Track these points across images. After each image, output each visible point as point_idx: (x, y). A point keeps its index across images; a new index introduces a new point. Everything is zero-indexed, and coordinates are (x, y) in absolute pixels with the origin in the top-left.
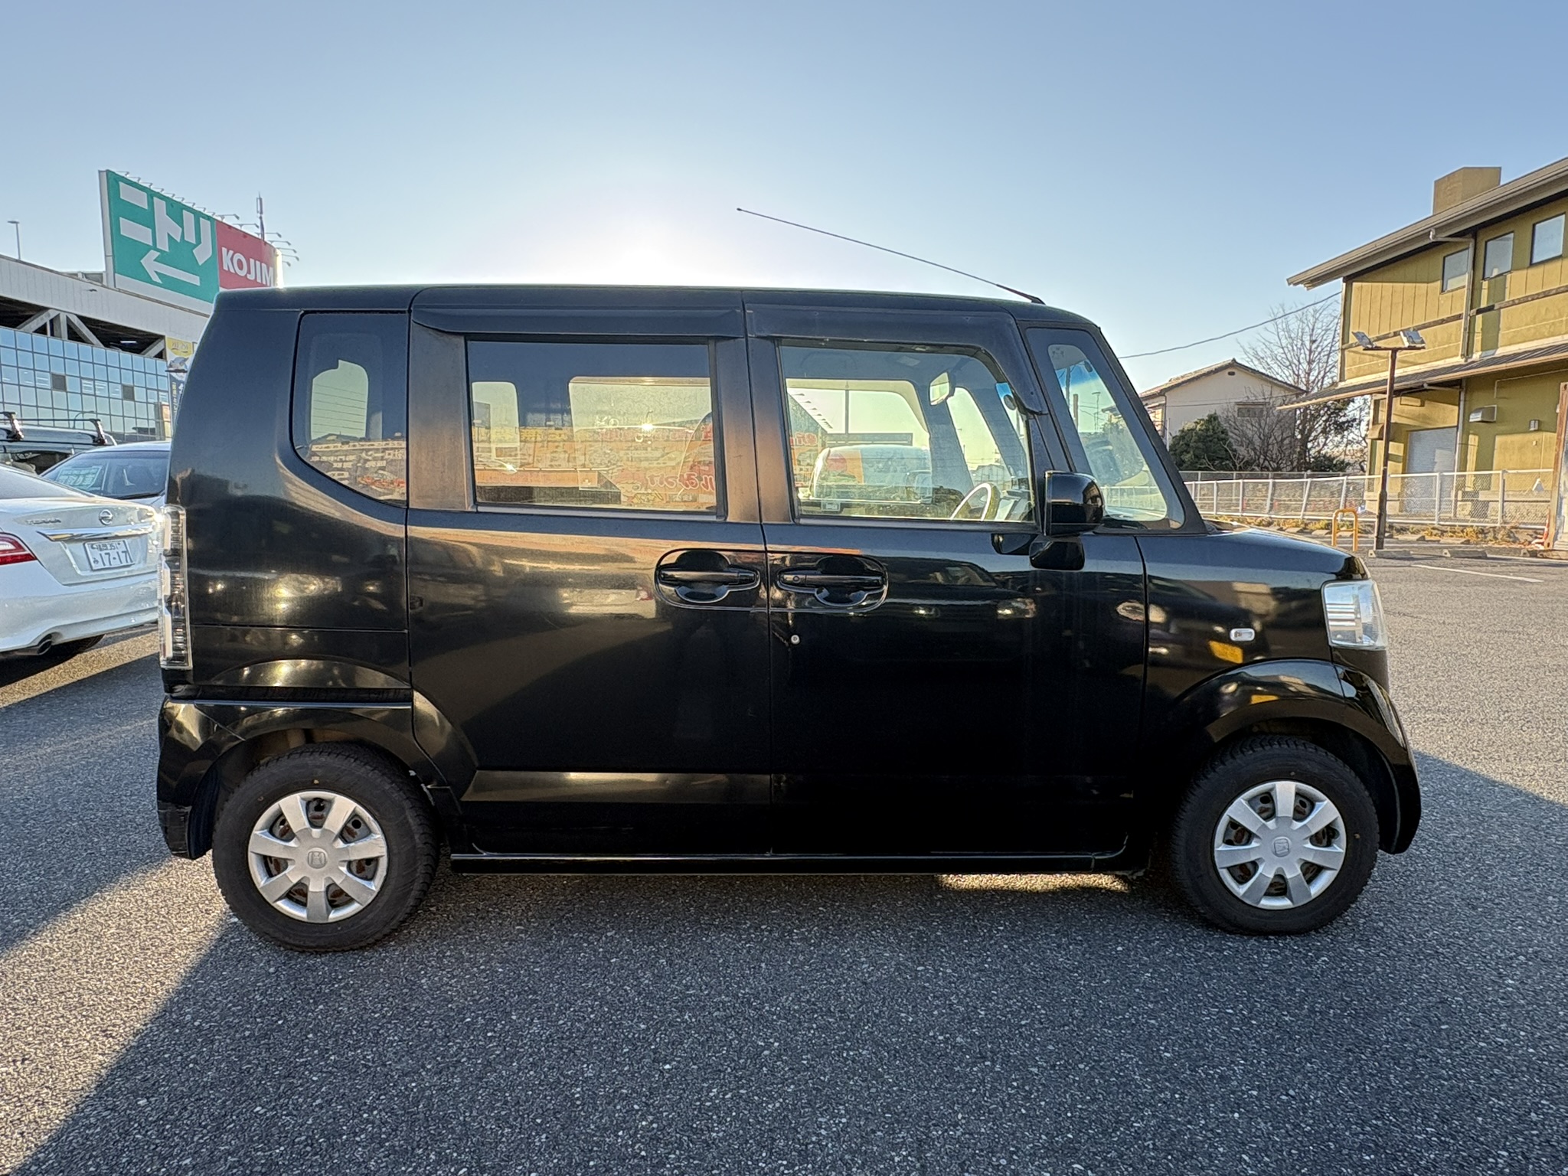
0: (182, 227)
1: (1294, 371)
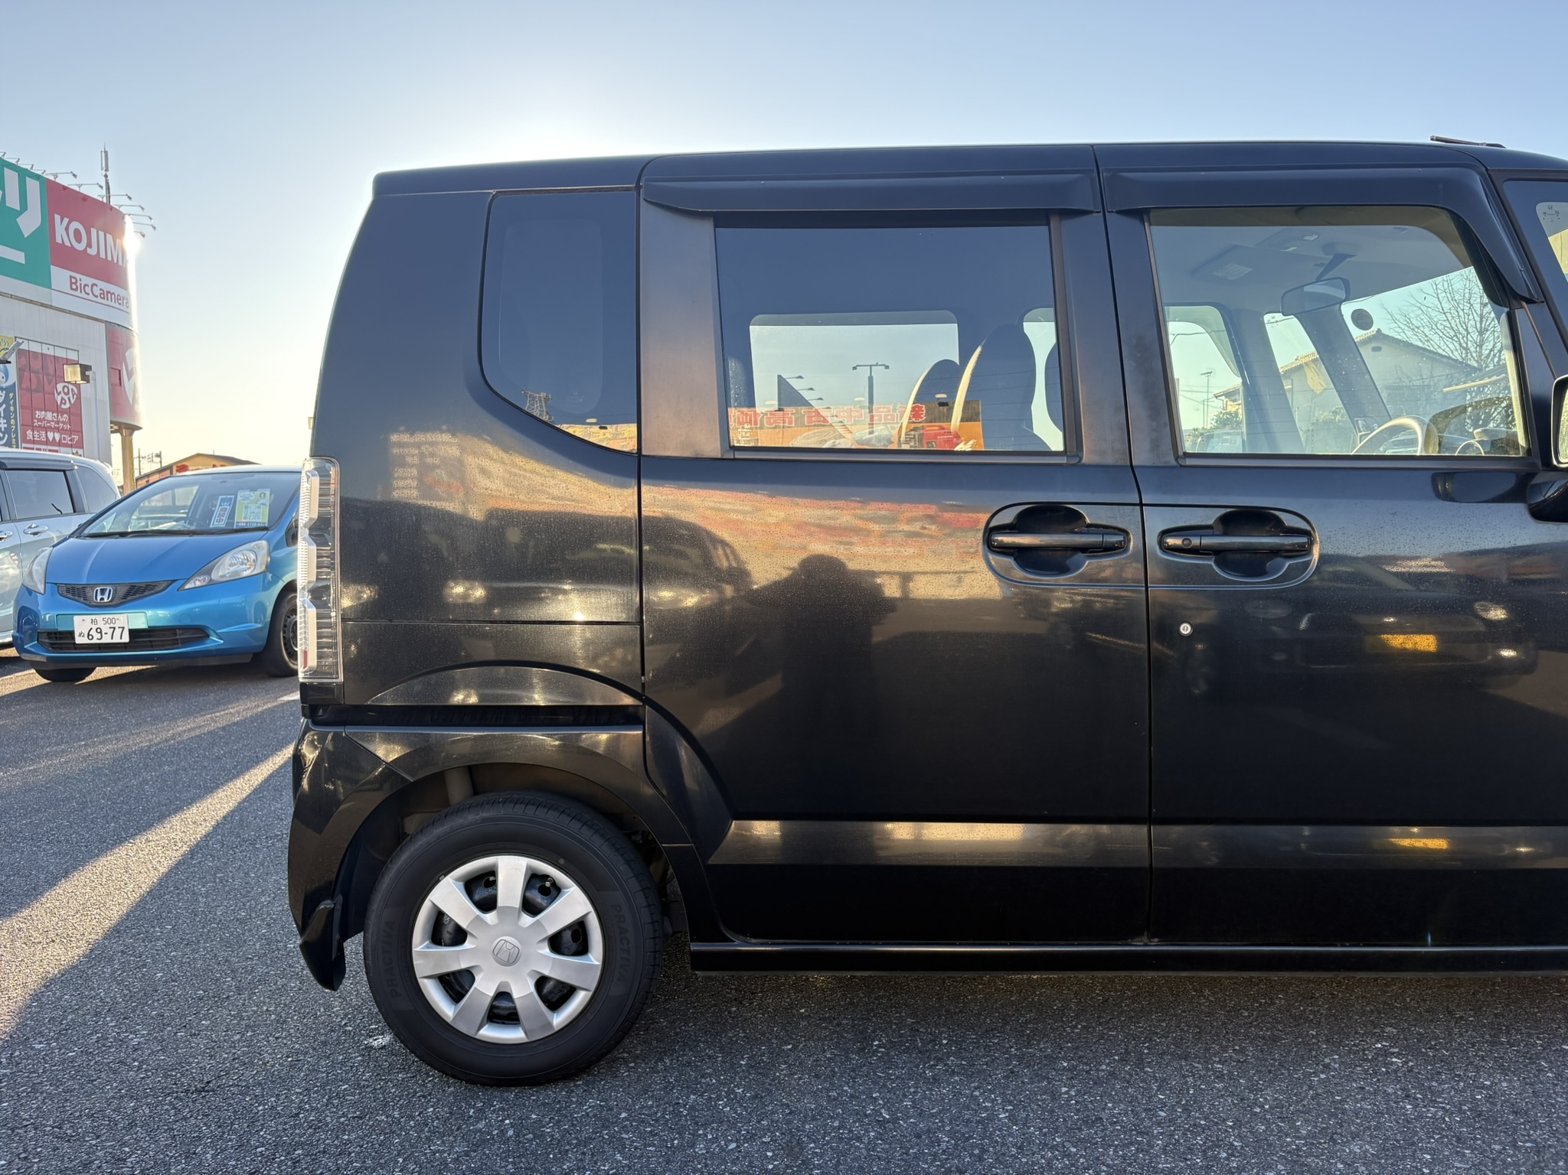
1: (1460, 345)
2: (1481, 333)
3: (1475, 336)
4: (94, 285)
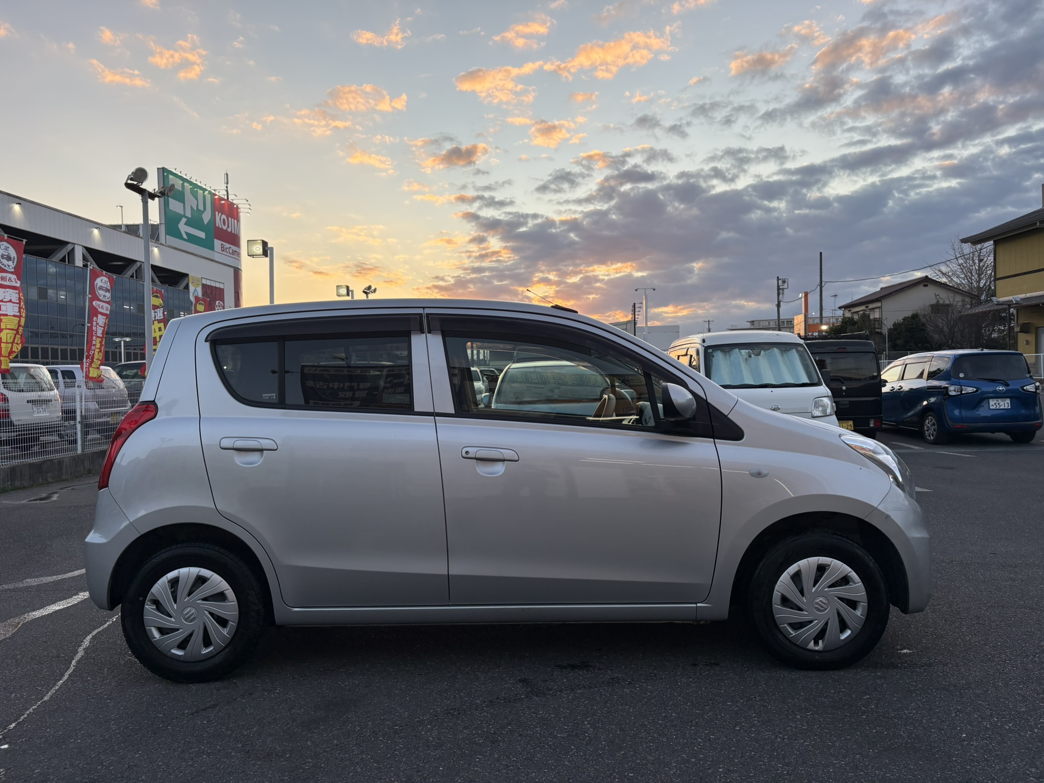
0: (197, 200)
2: (979, 275)
3: (976, 277)
4: (230, 248)
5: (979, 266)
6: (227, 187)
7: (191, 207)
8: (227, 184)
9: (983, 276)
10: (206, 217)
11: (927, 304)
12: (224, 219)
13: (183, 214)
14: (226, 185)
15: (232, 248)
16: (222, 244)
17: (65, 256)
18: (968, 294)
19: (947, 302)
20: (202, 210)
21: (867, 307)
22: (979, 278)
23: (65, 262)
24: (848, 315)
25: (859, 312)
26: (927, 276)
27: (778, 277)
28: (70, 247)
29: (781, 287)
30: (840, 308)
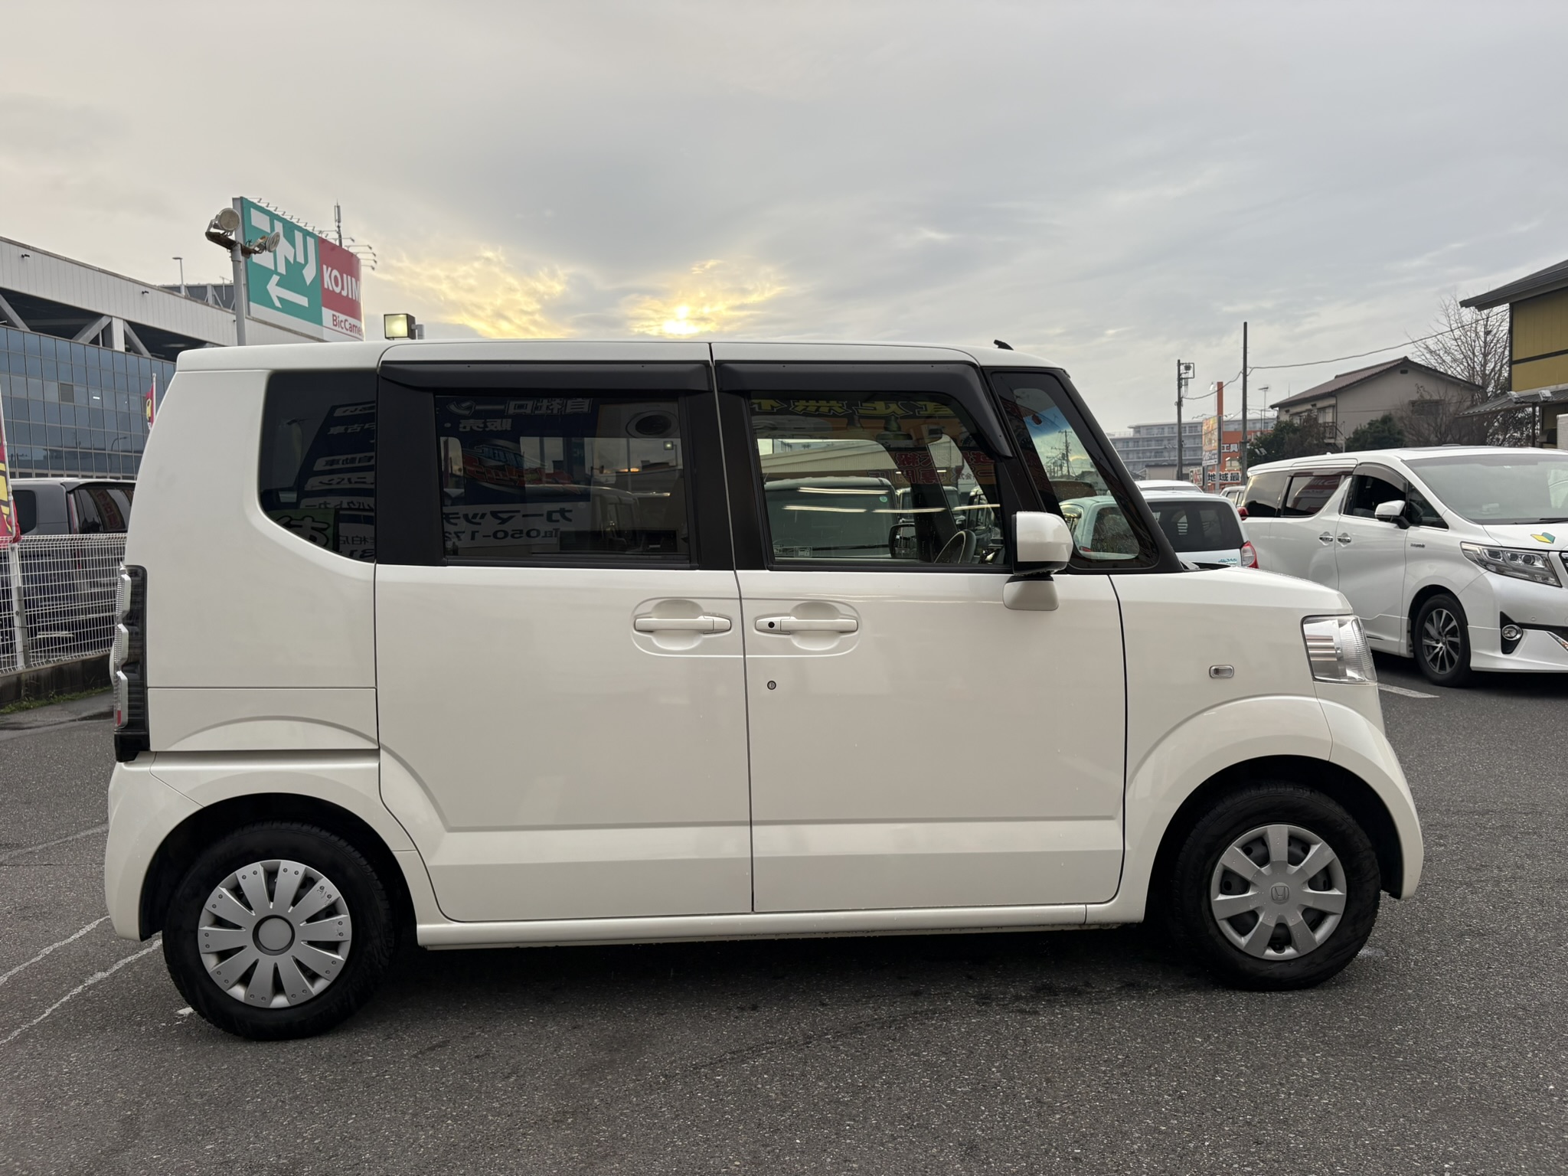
0: (294, 246)
1: (1469, 365)
2: (1485, 355)
3: (1481, 358)
4: (346, 320)
5: (1485, 342)
6: (339, 227)
7: (286, 258)
8: (339, 222)
9: (1490, 356)
10: (309, 273)
11: (1406, 401)
12: (336, 277)
13: (273, 269)
14: (337, 224)
15: (349, 322)
16: (334, 315)
17: (98, 335)
18: (1468, 386)
19: (1436, 397)
20: (303, 262)
21: (1314, 405)
22: (1485, 360)
23: (98, 344)
24: (1285, 418)
25: (1301, 413)
26: (1406, 357)
27: (1179, 361)
28: (104, 322)
29: (1183, 376)
30: (1272, 407)
